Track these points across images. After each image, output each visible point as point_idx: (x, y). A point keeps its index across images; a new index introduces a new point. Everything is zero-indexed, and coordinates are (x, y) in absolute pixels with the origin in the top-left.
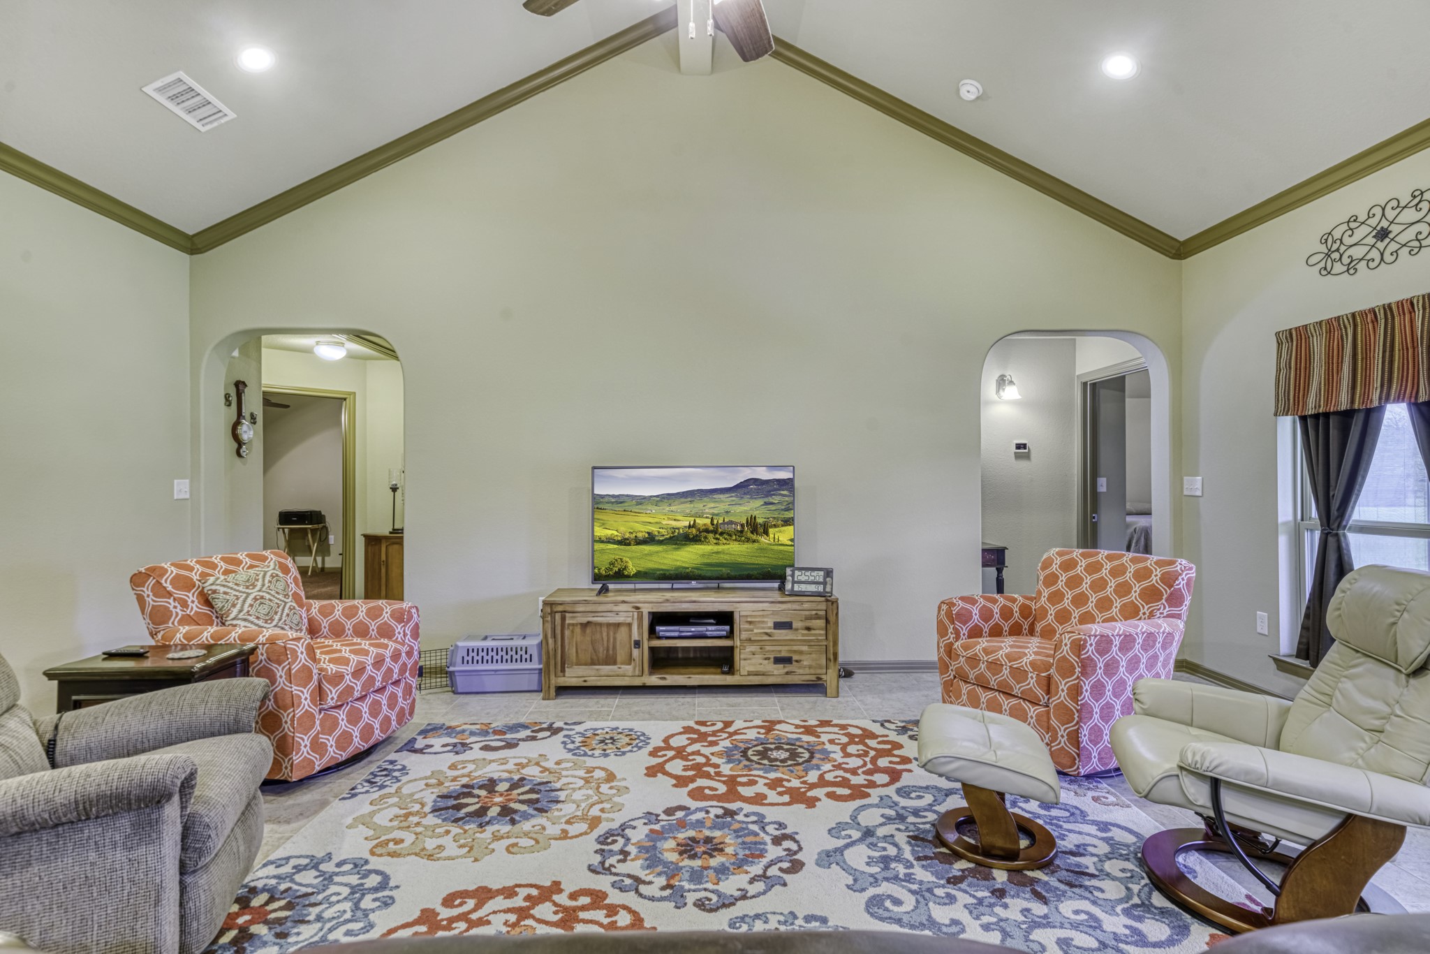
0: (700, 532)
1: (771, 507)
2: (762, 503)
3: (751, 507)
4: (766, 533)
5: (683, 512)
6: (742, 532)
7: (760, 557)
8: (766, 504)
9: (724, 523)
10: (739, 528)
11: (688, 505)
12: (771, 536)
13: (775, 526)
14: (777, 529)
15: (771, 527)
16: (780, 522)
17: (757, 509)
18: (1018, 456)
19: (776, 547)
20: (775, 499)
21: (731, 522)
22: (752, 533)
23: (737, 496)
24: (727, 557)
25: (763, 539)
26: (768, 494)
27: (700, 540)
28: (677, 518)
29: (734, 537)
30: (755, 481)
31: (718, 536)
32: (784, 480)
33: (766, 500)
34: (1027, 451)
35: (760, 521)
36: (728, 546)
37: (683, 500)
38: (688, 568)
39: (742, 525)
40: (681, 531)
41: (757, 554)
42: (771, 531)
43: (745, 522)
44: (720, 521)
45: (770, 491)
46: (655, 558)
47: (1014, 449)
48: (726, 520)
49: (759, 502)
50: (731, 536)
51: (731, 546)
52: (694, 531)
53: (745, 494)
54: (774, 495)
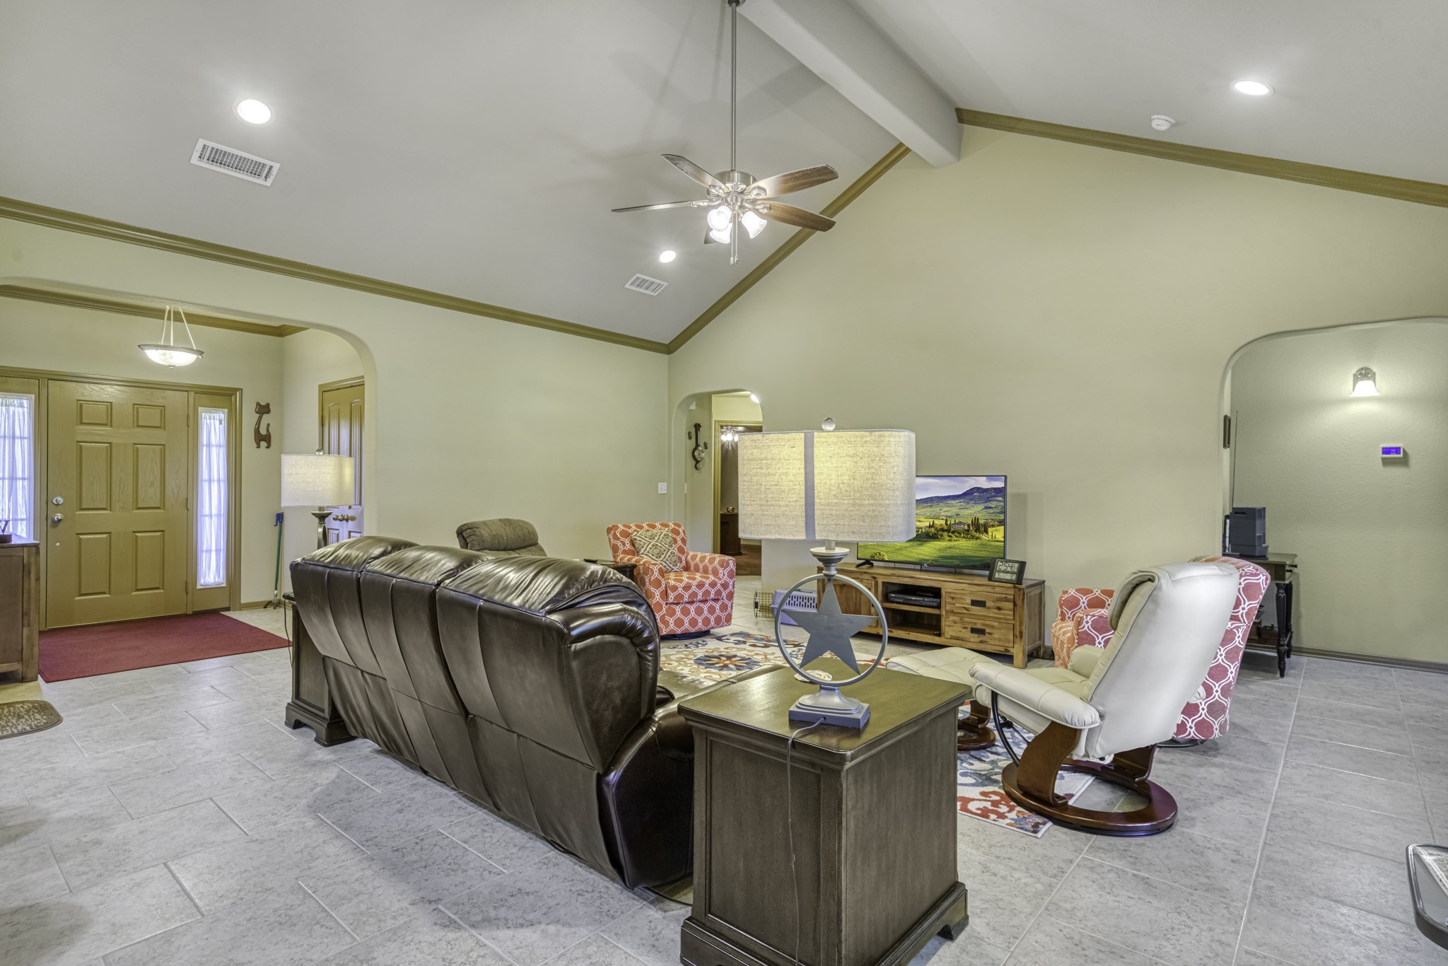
0: (938, 531)
1: (991, 511)
2: (983, 507)
3: (975, 511)
4: (986, 531)
5: (924, 514)
6: (968, 530)
7: (982, 551)
8: (986, 508)
9: (955, 524)
10: (966, 527)
11: (928, 509)
12: (990, 534)
13: (993, 526)
14: (994, 529)
15: (990, 527)
16: (996, 523)
17: (979, 512)
18: (1386, 462)
19: (993, 543)
20: (993, 504)
21: (960, 523)
22: (976, 531)
23: (964, 502)
24: (957, 551)
25: (984, 537)
26: (988, 500)
27: (938, 538)
28: (921, 520)
29: (962, 535)
30: (978, 489)
31: (950, 534)
32: (999, 488)
33: (986, 505)
34: (1401, 455)
35: (981, 522)
36: (958, 542)
37: (925, 505)
38: (929, 560)
39: (969, 525)
40: (923, 530)
41: (979, 549)
42: (990, 529)
43: (970, 523)
44: (953, 522)
45: (989, 498)
46: (904, 552)
47: (1380, 455)
48: (957, 521)
49: (981, 507)
50: (960, 534)
51: (961, 542)
52: (933, 530)
53: (970, 500)
54: (992, 500)
